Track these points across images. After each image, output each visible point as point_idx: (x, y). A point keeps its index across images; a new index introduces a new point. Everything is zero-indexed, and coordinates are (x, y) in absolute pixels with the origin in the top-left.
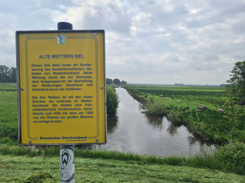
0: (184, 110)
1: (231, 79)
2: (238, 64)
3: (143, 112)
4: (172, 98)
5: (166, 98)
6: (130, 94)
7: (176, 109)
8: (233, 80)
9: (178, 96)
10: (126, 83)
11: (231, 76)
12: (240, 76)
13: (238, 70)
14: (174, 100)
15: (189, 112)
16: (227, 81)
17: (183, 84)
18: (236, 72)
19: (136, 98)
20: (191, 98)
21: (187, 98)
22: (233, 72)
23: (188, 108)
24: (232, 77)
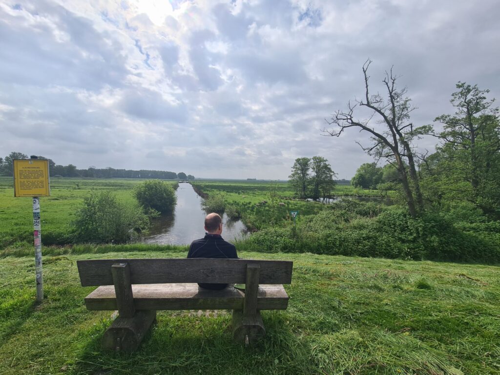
0: (245, 205)
1: (292, 174)
2: (298, 160)
3: (204, 209)
4: (239, 194)
5: (232, 194)
6: (194, 189)
7: (238, 204)
8: (293, 175)
9: (245, 191)
10: (193, 177)
11: (292, 171)
12: (299, 172)
13: (298, 166)
14: (240, 195)
15: (249, 207)
16: (289, 177)
17: (255, 179)
18: (296, 168)
19: (200, 194)
20: (257, 193)
21: (254, 194)
22: (294, 168)
23: (250, 203)
24: (293, 173)
